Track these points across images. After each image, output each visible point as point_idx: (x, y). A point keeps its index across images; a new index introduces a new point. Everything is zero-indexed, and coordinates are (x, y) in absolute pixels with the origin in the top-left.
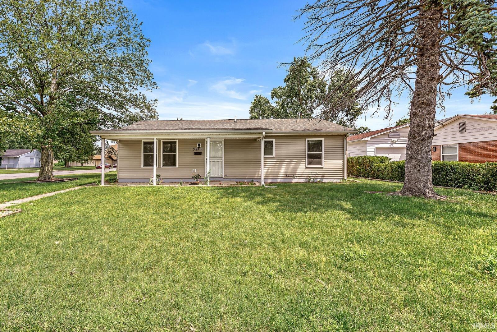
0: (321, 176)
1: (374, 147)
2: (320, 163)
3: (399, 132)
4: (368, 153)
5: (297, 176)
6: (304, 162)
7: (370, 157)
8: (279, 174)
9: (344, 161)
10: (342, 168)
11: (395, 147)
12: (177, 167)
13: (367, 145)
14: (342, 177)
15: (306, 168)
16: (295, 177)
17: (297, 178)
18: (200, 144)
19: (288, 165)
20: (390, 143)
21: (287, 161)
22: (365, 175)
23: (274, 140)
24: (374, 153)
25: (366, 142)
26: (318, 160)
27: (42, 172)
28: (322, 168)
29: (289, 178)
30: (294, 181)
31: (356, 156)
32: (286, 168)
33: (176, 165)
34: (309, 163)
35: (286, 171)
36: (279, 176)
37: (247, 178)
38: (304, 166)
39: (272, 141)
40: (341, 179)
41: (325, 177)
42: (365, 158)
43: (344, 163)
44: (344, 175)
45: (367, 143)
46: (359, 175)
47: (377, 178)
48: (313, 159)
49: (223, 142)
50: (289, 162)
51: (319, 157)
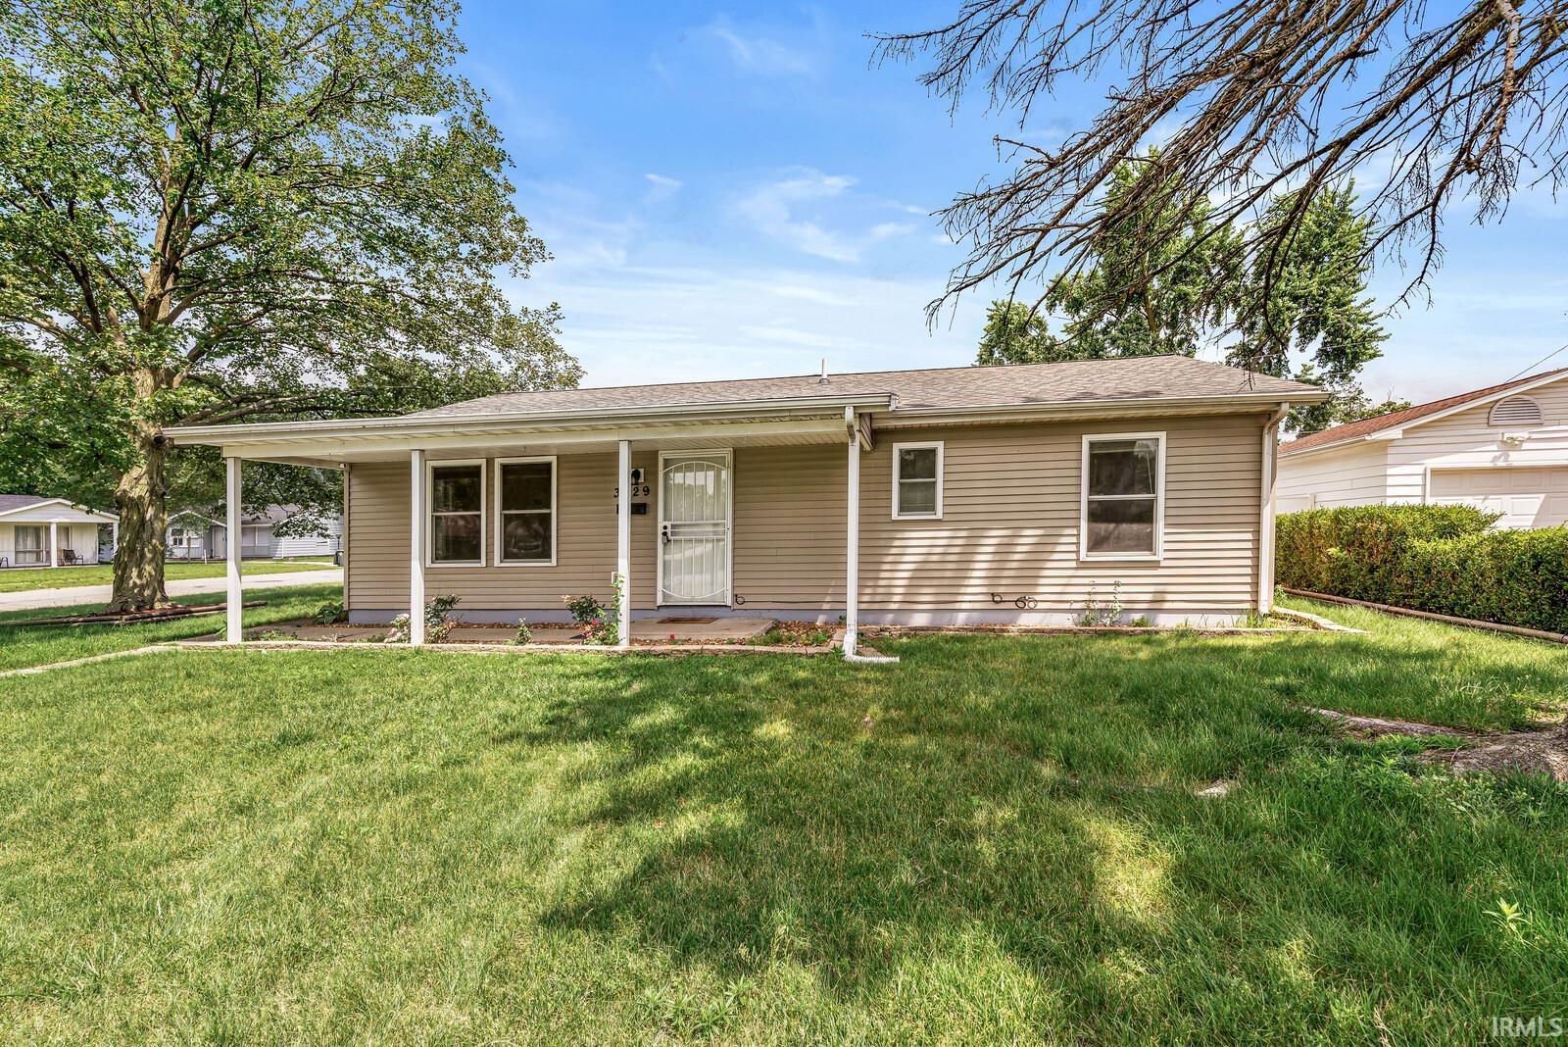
0: (1149, 597)
1: (1420, 470)
2: (1148, 544)
3: (1537, 402)
4: (1390, 491)
5: (1037, 598)
6: (1074, 540)
7: (1396, 509)
8: (963, 590)
9: (1258, 532)
10: (1249, 562)
11: (1515, 464)
12: (554, 562)
13: (1390, 459)
14: (1247, 606)
15: (1083, 565)
16: (1032, 605)
17: (1040, 606)
18: (642, 471)
19: (1004, 549)
20: (1495, 447)
21: (994, 537)
22: (1366, 590)
23: (940, 446)
24: (1418, 491)
25: (1386, 448)
26: (1135, 527)
27: (120, 584)
28: (1155, 565)
29: (1002, 606)
30: (1028, 620)
31: (1332, 507)
32: (994, 565)
33: (549, 556)
34: (1096, 544)
35: (993, 578)
36: (960, 598)
37: (826, 606)
38: (1073, 556)
39: (933, 451)
40: (1241, 611)
41: (1167, 606)
42: (1370, 516)
43: (1257, 541)
44: (1256, 592)
45: (1390, 450)
46: (1341, 589)
47: (1422, 607)
48: (1112, 526)
49: (729, 458)
50: (1005, 540)
51: (1145, 514)
